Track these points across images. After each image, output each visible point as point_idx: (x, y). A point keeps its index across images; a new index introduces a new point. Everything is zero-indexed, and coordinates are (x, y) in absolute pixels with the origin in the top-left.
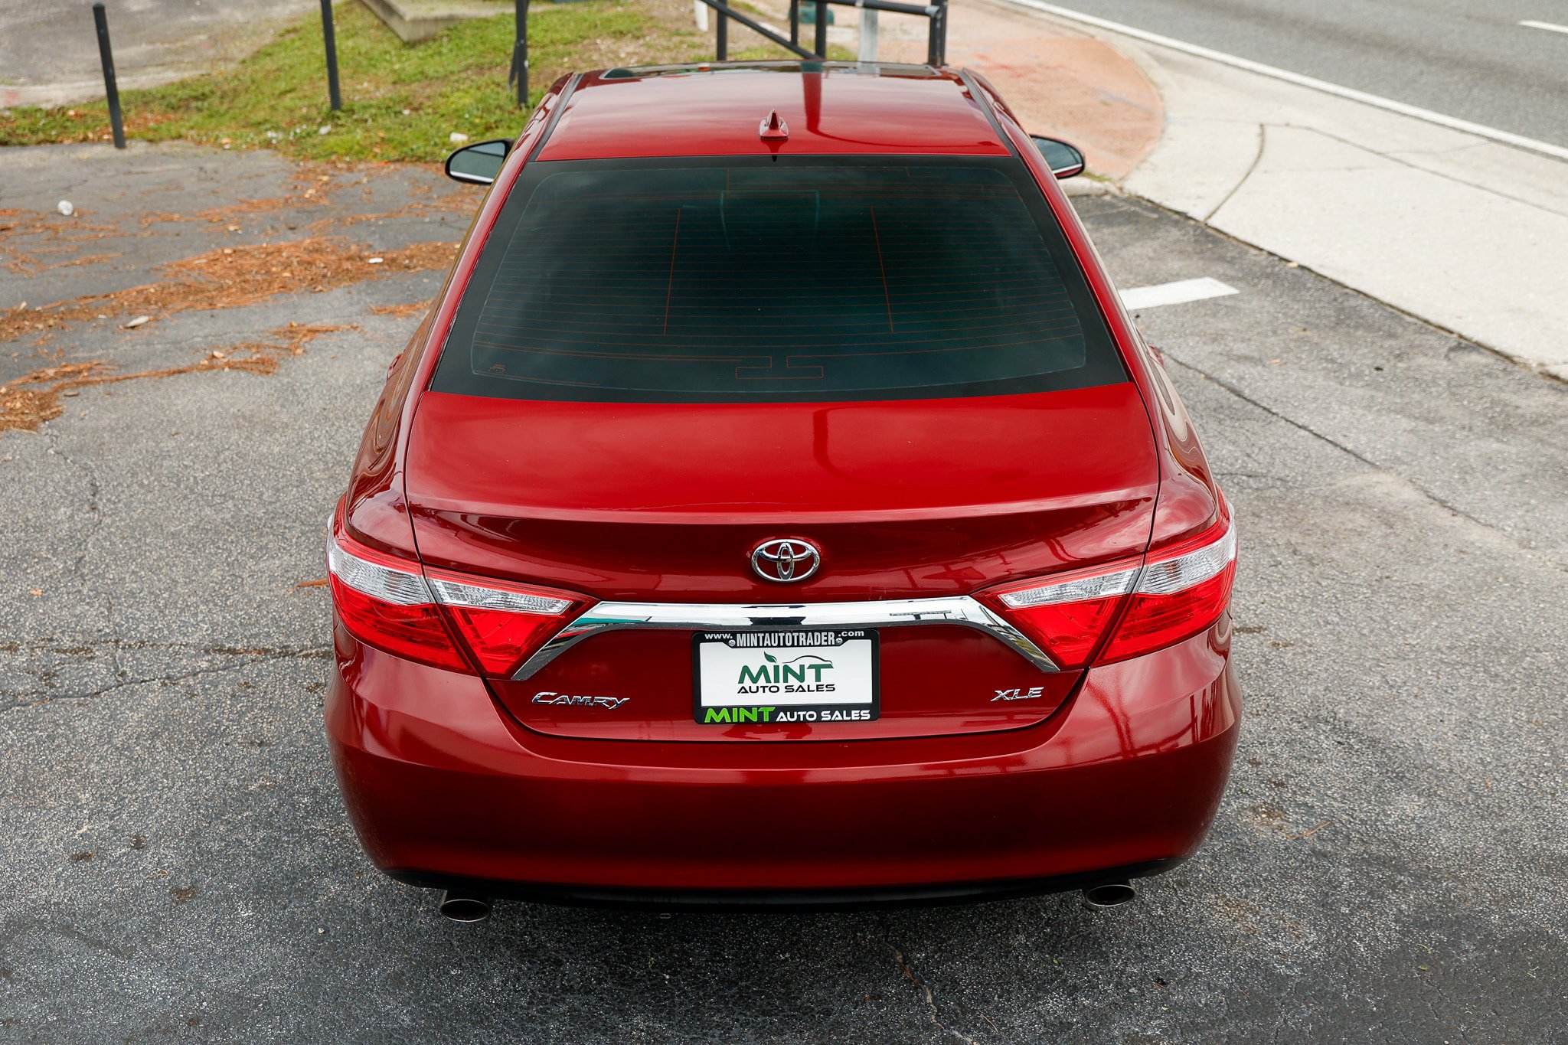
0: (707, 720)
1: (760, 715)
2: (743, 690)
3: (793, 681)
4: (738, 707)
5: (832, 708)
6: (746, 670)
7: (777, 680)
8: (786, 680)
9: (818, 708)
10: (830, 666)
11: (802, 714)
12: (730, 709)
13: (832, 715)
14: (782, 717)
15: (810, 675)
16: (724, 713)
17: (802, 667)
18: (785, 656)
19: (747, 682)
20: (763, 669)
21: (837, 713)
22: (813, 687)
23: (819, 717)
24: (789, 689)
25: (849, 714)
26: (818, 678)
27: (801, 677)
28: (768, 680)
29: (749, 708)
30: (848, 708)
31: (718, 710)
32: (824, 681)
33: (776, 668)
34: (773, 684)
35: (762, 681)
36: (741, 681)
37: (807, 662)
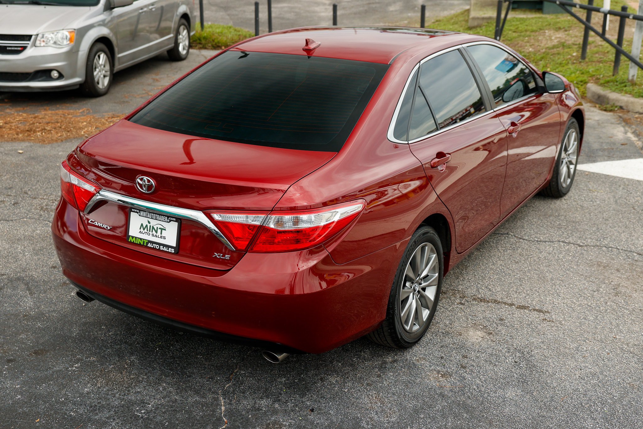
0: (129, 241)
1: (144, 242)
2: (141, 232)
3: (154, 232)
4: (138, 238)
5: (164, 245)
6: (142, 225)
7: (150, 231)
8: (152, 232)
9: (160, 244)
10: (165, 230)
11: (155, 245)
12: (136, 238)
13: (163, 248)
14: (150, 245)
15: (159, 231)
16: (134, 238)
17: (157, 228)
18: (154, 223)
19: (142, 230)
20: (147, 226)
21: (165, 248)
22: (160, 236)
23: (160, 248)
24: (153, 235)
25: (168, 249)
26: (161, 234)
27: (156, 232)
28: (147, 231)
29: (141, 239)
30: (168, 247)
31: (133, 237)
32: (163, 235)
33: (150, 226)
34: (148, 232)
35: (146, 230)
36: (140, 229)
37: (159, 226)
